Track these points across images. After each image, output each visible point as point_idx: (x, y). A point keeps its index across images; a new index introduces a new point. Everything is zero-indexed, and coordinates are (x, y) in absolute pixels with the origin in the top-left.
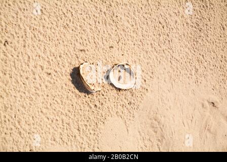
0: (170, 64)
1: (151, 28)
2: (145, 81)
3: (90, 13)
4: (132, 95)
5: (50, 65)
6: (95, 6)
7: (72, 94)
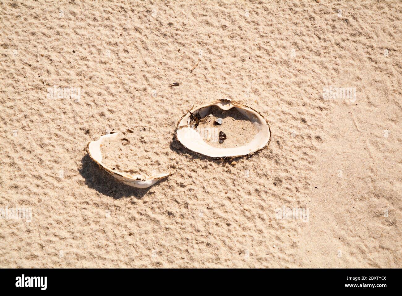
0: (368, 64)
1: (281, 13)
2: (304, 121)
3: (96, 42)
4: (277, 162)
5: (19, 169)
6: (106, 26)
7: (95, 210)
